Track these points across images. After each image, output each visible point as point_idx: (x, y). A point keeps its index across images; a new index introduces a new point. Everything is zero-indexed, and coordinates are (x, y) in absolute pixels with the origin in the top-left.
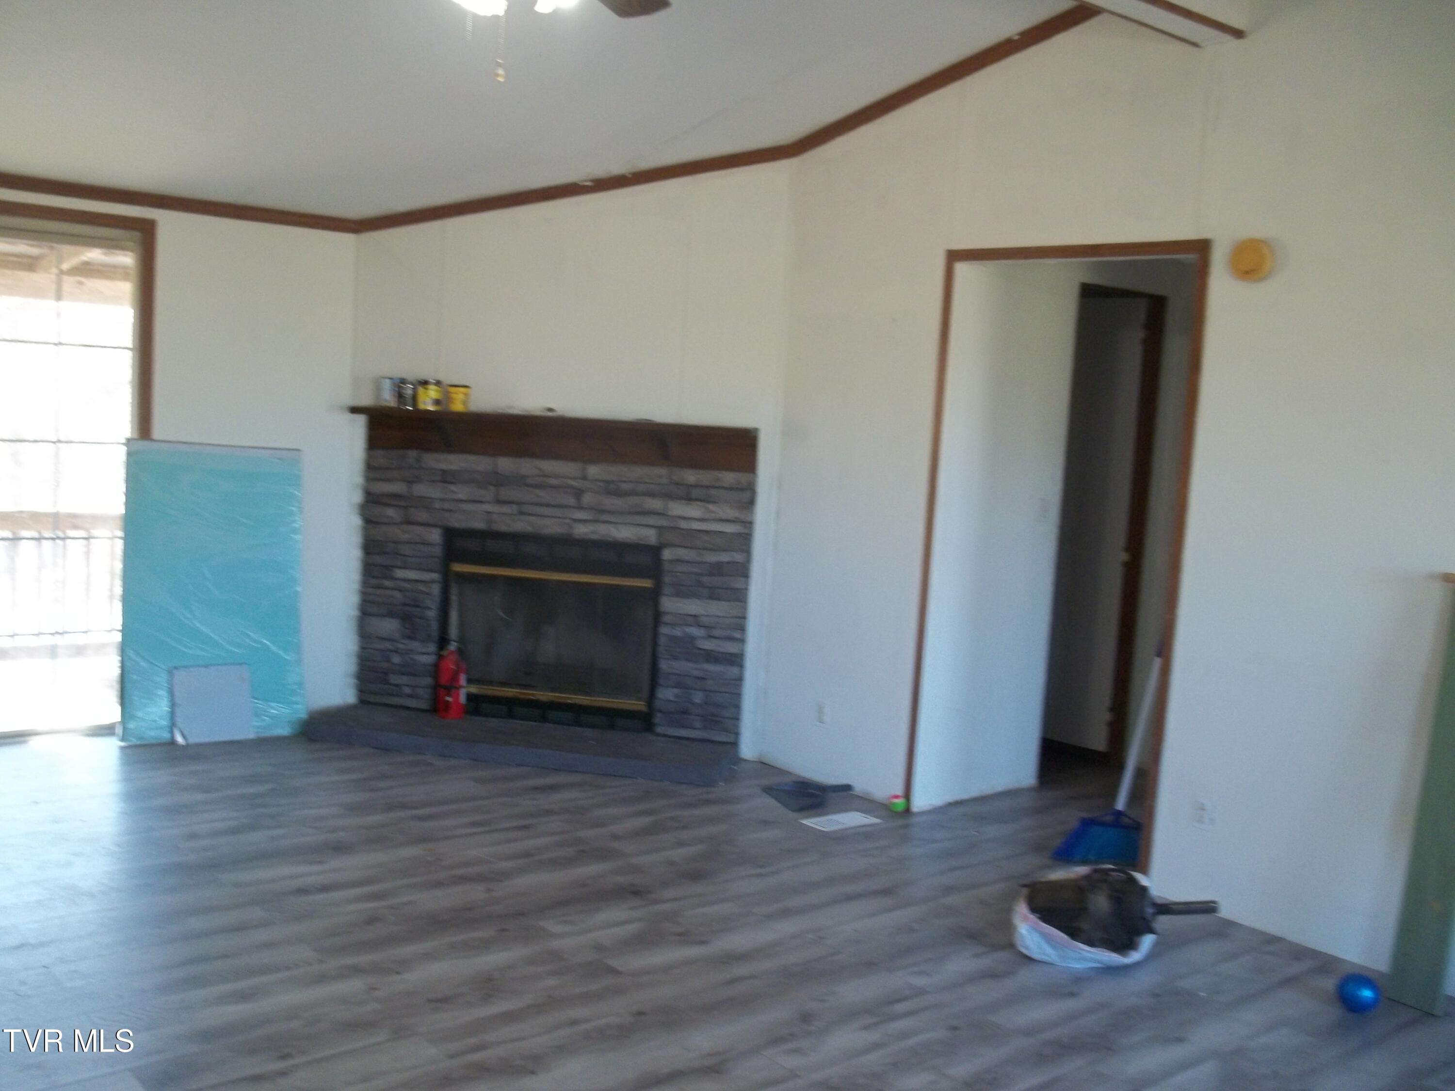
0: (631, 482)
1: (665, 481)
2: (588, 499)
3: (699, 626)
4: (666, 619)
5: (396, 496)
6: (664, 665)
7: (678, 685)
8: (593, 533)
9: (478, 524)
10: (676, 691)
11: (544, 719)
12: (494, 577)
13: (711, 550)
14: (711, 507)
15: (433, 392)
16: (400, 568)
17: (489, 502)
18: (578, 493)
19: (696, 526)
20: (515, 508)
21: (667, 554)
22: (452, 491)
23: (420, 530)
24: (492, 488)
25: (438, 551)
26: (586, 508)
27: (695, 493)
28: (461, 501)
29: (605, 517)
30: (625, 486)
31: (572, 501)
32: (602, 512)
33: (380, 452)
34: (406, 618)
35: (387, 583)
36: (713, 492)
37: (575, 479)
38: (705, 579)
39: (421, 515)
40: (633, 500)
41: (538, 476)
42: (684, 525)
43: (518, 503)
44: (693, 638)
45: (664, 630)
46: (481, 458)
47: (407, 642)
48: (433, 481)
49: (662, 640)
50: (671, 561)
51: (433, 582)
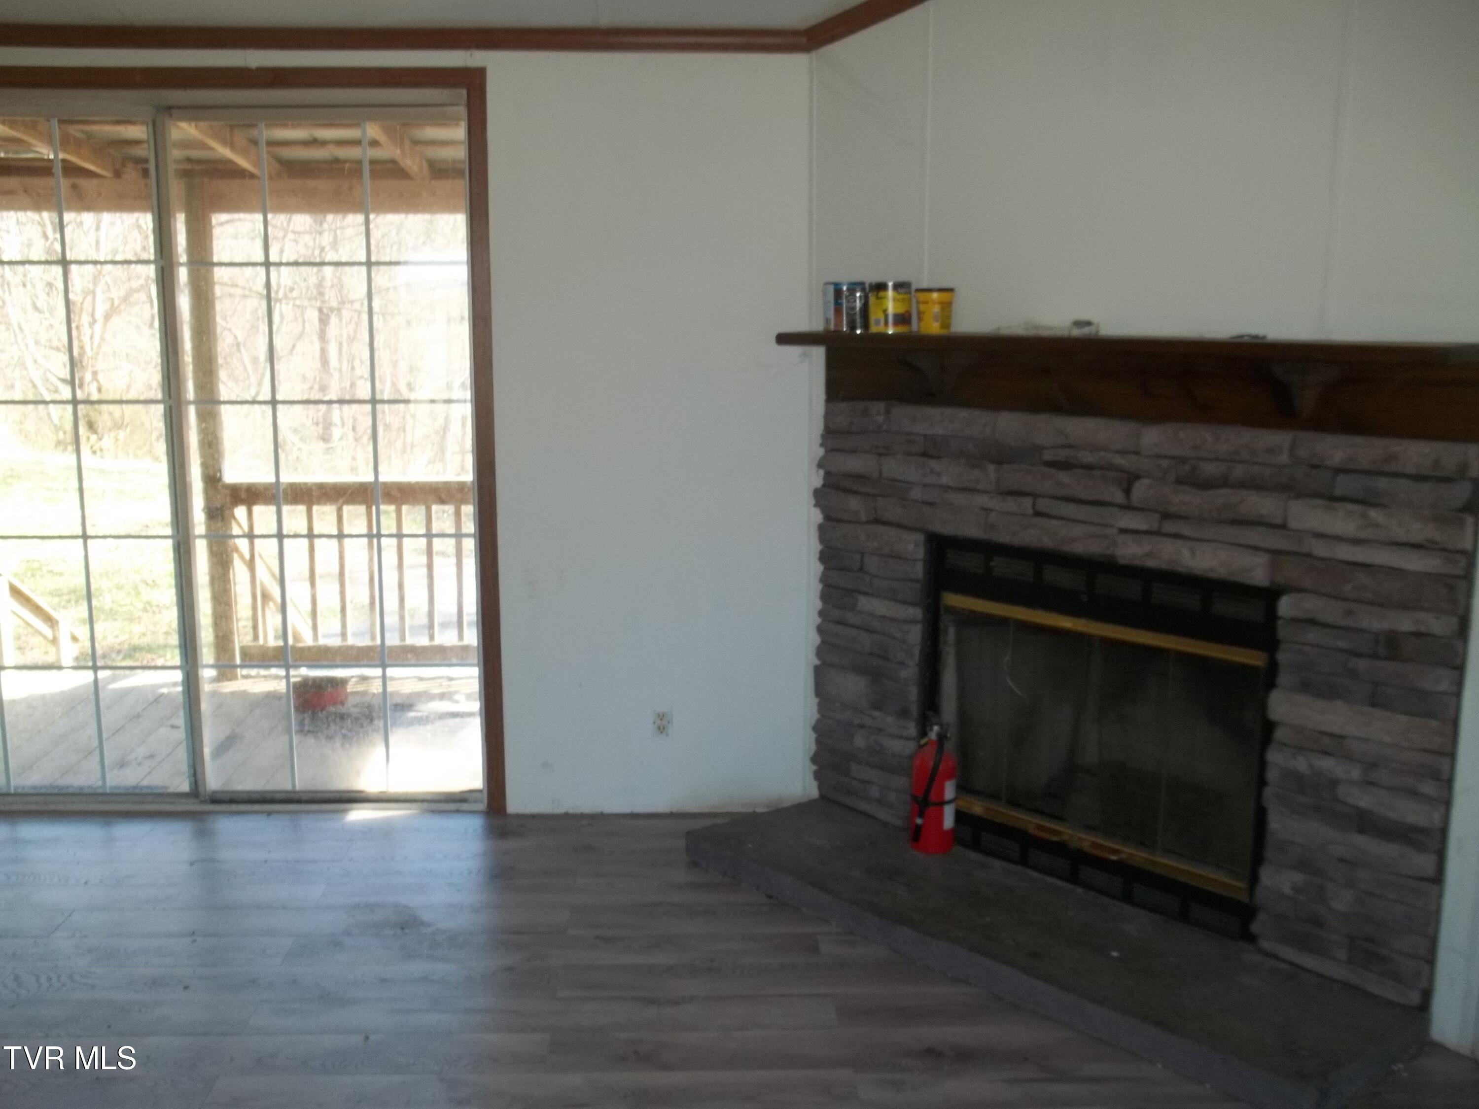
0: (1217, 459)
1: (1284, 458)
2: (1140, 490)
3: (1349, 757)
4: (1280, 734)
5: (860, 477)
6: (1276, 823)
7: (1302, 865)
8: (1149, 555)
9: (972, 531)
10: (1298, 877)
11: (1073, 878)
12: (1003, 622)
13: (1372, 603)
14: (1373, 513)
15: (891, 303)
16: (866, 594)
17: (986, 492)
18: (1128, 480)
19: (1345, 553)
20: (1027, 502)
21: (1286, 606)
22: (932, 471)
23: (892, 533)
24: (991, 468)
25: (919, 570)
26: (1142, 510)
27: (1343, 485)
28: (947, 488)
29: (1170, 527)
30: (1210, 469)
31: (1119, 497)
32: (1166, 516)
33: (842, 406)
34: (876, 676)
35: (851, 618)
36: (1382, 483)
37: (1122, 452)
38: (1362, 664)
39: (892, 510)
40: (1222, 496)
41: (1063, 447)
42: (1321, 549)
43: (1035, 496)
44: (1334, 783)
45: (1275, 756)
46: (976, 413)
47: (876, 713)
48: (910, 454)
49: (1272, 775)
50: (1295, 621)
51: (912, 622)
